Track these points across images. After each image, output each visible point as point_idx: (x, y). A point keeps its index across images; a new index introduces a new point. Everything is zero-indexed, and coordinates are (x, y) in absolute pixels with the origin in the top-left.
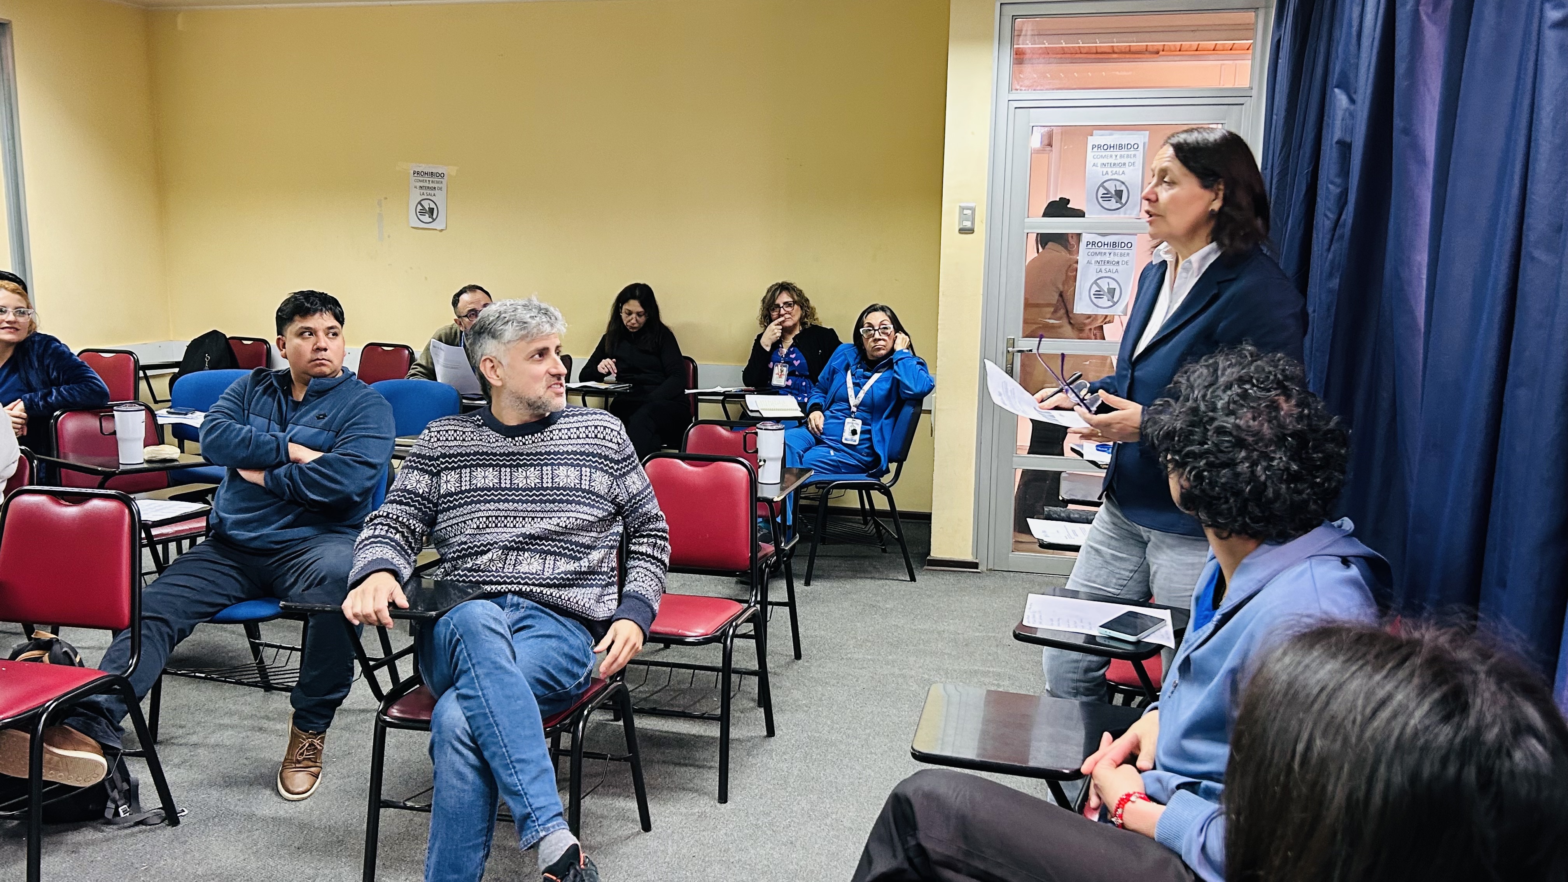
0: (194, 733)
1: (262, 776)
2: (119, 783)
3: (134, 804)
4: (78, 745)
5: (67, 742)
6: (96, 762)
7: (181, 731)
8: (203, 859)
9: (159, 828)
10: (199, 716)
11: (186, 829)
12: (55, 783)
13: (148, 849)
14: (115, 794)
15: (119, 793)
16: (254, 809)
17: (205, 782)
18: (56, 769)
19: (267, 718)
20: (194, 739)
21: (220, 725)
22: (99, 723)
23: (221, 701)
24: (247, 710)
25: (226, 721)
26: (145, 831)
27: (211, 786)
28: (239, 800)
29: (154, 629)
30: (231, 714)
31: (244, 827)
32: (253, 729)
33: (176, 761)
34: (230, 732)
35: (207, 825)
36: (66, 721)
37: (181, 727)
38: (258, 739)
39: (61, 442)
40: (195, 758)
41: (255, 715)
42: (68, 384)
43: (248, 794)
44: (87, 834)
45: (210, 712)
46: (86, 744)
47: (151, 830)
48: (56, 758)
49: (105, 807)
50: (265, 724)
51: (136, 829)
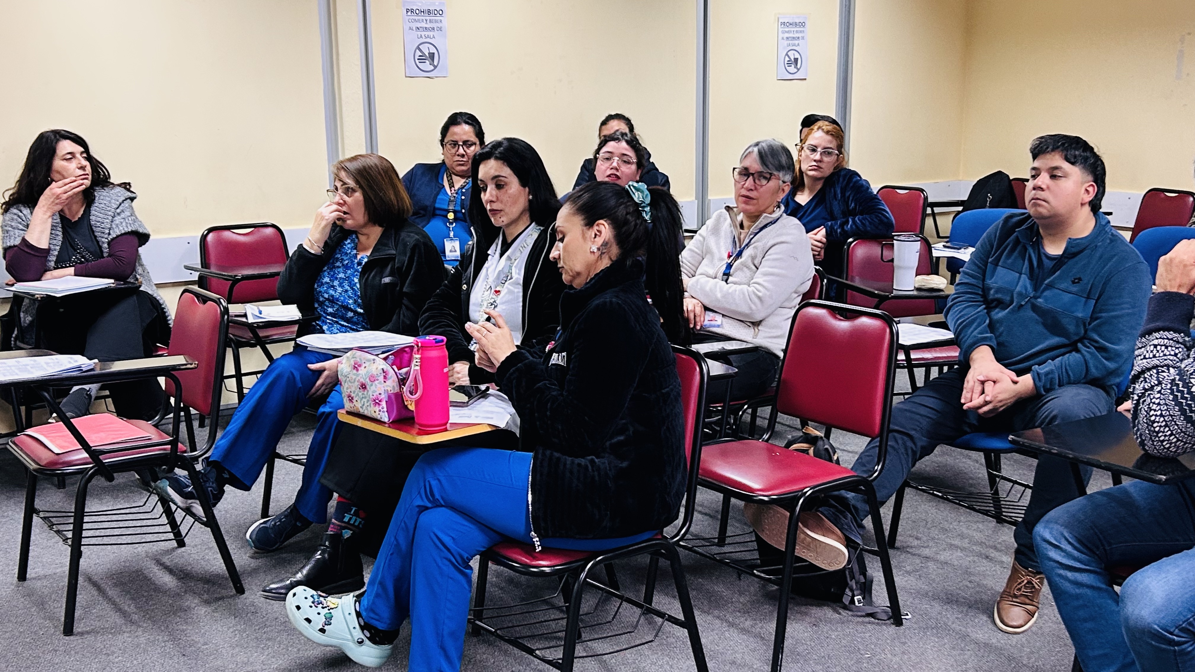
0: (928, 547)
1: (981, 601)
2: (857, 575)
3: (867, 597)
4: (827, 532)
5: (820, 527)
6: (841, 551)
7: (916, 543)
8: (917, 663)
9: (885, 624)
10: (934, 532)
11: (908, 631)
12: (806, 561)
13: (874, 640)
14: (853, 584)
15: (856, 583)
16: (969, 630)
17: (930, 594)
18: (808, 547)
19: (995, 548)
20: (926, 552)
21: (951, 545)
22: (846, 518)
23: (955, 524)
24: (977, 536)
25: (957, 542)
26: (873, 623)
27: (935, 599)
28: (957, 618)
29: (900, 442)
30: (962, 536)
31: (957, 644)
32: (980, 555)
33: (908, 568)
34: (959, 553)
35: (925, 633)
36: (820, 509)
37: (917, 538)
38: (984, 566)
39: (850, 265)
40: (925, 570)
41: (985, 543)
42: (862, 215)
43: (966, 615)
44: (827, 613)
45: (944, 530)
46: (833, 532)
47: (878, 623)
48: (808, 539)
49: (843, 593)
50: (993, 554)
51: (867, 619)
